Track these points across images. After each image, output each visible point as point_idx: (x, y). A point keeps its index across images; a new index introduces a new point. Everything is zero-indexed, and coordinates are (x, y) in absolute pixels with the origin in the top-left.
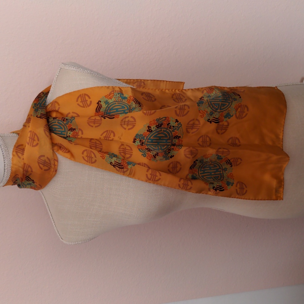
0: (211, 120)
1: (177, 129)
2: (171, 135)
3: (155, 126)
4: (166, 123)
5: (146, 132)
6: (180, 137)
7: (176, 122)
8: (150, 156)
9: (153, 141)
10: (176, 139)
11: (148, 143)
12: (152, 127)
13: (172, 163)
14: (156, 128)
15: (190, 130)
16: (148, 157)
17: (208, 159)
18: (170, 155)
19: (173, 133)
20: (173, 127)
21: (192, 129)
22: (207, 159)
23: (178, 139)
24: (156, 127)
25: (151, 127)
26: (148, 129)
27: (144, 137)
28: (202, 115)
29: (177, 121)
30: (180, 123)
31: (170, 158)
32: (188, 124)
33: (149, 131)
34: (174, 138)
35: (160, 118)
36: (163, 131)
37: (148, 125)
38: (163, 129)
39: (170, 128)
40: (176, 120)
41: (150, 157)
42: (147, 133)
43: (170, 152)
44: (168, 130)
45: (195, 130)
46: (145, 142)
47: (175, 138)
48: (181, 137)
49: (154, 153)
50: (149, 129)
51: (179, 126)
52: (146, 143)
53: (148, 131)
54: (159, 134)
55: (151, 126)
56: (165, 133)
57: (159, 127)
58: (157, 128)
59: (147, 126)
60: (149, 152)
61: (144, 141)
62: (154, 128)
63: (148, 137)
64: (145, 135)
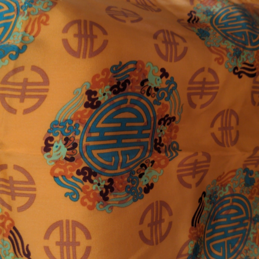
0: (239, 70)
1: (166, 95)
2: (152, 115)
3: (108, 87)
4: (137, 78)
5: (83, 108)
6: (174, 118)
7: (161, 77)
8: (92, 196)
9: (106, 134)
10: (164, 125)
11: (91, 143)
12: (100, 92)
13: (151, 207)
14: (110, 93)
15: (195, 99)
16: (86, 200)
17: (227, 188)
18: (143, 182)
19: (157, 107)
20: (156, 89)
21: (201, 95)
22: (225, 190)
23: (168, 124)
24: (111, 90)
25: (95, 93)
26: (86, 100)
27: (77, 126)
28: (218, 56)
29: (164, 73)
30: (172, 78)
31: (143, 193)
32: (191, 81)
33: (93, 103)
34: (160, 123)
35: (121, 63)
36: (131, 103)
37: (88, 87)
38: (129, 98)
39: (148, 94)
40: (163, 70)
41: (90, 200)
42: (85, 111)
43: (143, 174)
44: (143, 101)
45: (207, 98)
46: (82, 139)
47: (163, 122)
48: (177, 119)
49: (102, 184)
50: (89, 98)
51: (171, 87)
52: (84, 143)
53: (86, 105)
54: (120, 111)
55: (97, 90)
56: (136, 107)
57: (120, 90)
58: (115, 93)
59: (84, 91)
60: (88, 183)
61: (78, 137)
62: (104, 94)
63: (90, 125)
64: (80, 120)
